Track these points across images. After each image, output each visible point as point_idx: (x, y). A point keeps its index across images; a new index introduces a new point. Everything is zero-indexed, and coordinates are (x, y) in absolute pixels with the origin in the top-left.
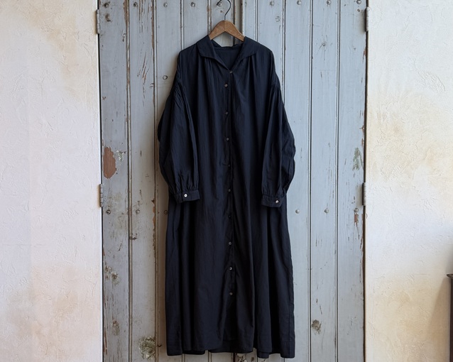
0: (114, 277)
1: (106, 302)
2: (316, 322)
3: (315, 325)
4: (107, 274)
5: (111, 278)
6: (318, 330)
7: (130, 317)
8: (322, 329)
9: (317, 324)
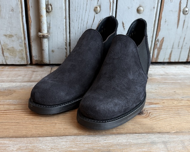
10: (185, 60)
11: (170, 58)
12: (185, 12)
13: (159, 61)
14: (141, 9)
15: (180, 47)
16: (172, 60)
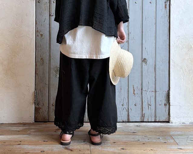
0: (42, 35)
1: (37, 48)
2: (145, 59)
3: (144, 60)
4: (38, 34)
5: (40, 36)
6: (146, 63)
7: (50, 56)
8: (148, 63)
9: (145, 60)
10: (154, 121)
11: (148, 120)
12: (150, 105)
13: (144, 121)
14: (136, 104)
15: (151, 116)
16: (149, 121)
